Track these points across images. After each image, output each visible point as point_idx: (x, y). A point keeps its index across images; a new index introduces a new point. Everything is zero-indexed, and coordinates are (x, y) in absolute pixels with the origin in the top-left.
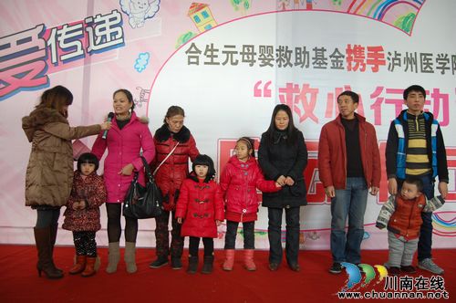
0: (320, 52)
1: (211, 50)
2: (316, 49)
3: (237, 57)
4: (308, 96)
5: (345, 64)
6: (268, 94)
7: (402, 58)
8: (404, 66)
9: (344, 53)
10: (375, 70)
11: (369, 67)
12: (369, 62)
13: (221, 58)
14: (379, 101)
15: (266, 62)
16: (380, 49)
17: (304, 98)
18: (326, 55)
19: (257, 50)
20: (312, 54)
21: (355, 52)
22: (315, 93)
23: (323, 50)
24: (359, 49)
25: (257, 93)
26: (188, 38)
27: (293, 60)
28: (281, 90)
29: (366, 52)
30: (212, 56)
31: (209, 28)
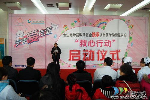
0: (87, 34)
1: (68, 34)
2: (86, 33)
3: (72, 35)
4: (85, 42)
5: (92, 36)
6: (78, 42)
7: (102, 34)
8: (103, 36)
9: (92, 34)
10: (97, 37)
11: (96, 36)
12: (96, 35)
13: (70, 35)
14: (98, 43)
15: (77, 36)
16: (99, 33)
17: (84, 43)
18: (88, 34)
19: (76, 34)
20: (86, 34)
21: (94, 34)
22: (86, 41)
23: (88, 33)
24: (94, 33)
25: (76, 42)
26: (64, 32)
27: (82, 36)
28: (80, 41)
29: (96, 33)
30: (68, 35)
31: (67, 30)
